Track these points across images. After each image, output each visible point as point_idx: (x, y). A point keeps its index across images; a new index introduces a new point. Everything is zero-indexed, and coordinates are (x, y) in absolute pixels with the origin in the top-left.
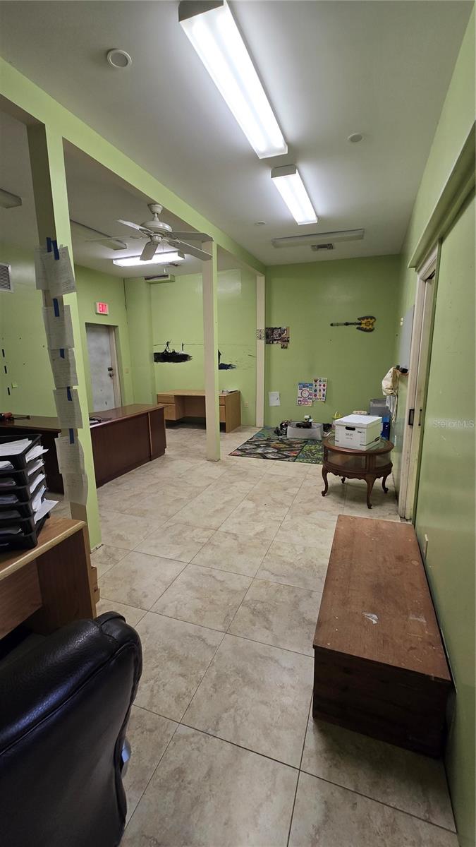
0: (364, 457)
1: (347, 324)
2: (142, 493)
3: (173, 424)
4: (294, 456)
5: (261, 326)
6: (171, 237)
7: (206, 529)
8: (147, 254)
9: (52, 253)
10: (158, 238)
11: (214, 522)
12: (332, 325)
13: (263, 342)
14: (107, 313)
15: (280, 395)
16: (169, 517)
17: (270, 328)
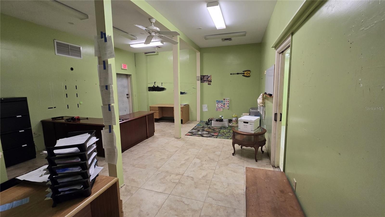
0: (253, 136)
1: (238, 74)
2: (143, 156)
3: (157, 120)
4: (216, 135)
5: (199, 75)
6: (160, 33)
7: (177, 174)
8: (148, 42)
9: (103, 39)
10: (153, 34)
11: (181, 171)
12: (231, 74)
13: (199, 82)
14: (127, 69)
15: (208, 106)
16: (158, 168)
17: (202, 76)
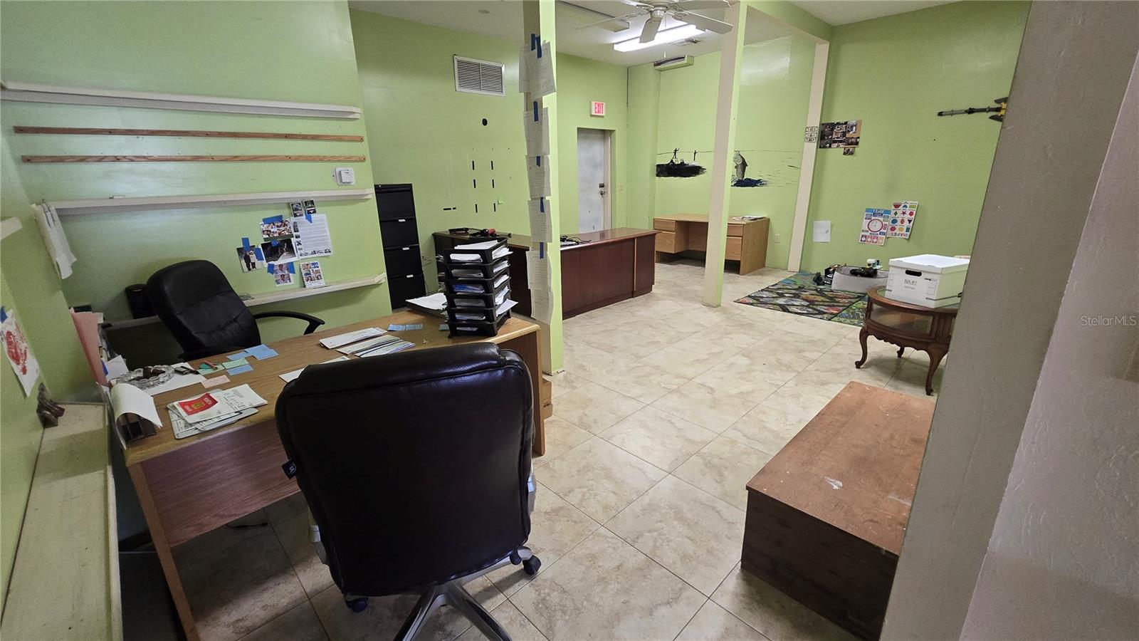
0: (931, 319)
1: (971, 111)
2: (614, 330)
4: (832, 314)
5: (815, 122)
6: (676, 9)
7: (678, 376)
8: (648, 34)
9: (536, 51)
10: (659, 13)
11: (690, 372)
12: (940, 114)
13: (814, 145)
14: (604, 114)
15: (832, 225)
16: (638, 357)
17: (828, 124)
